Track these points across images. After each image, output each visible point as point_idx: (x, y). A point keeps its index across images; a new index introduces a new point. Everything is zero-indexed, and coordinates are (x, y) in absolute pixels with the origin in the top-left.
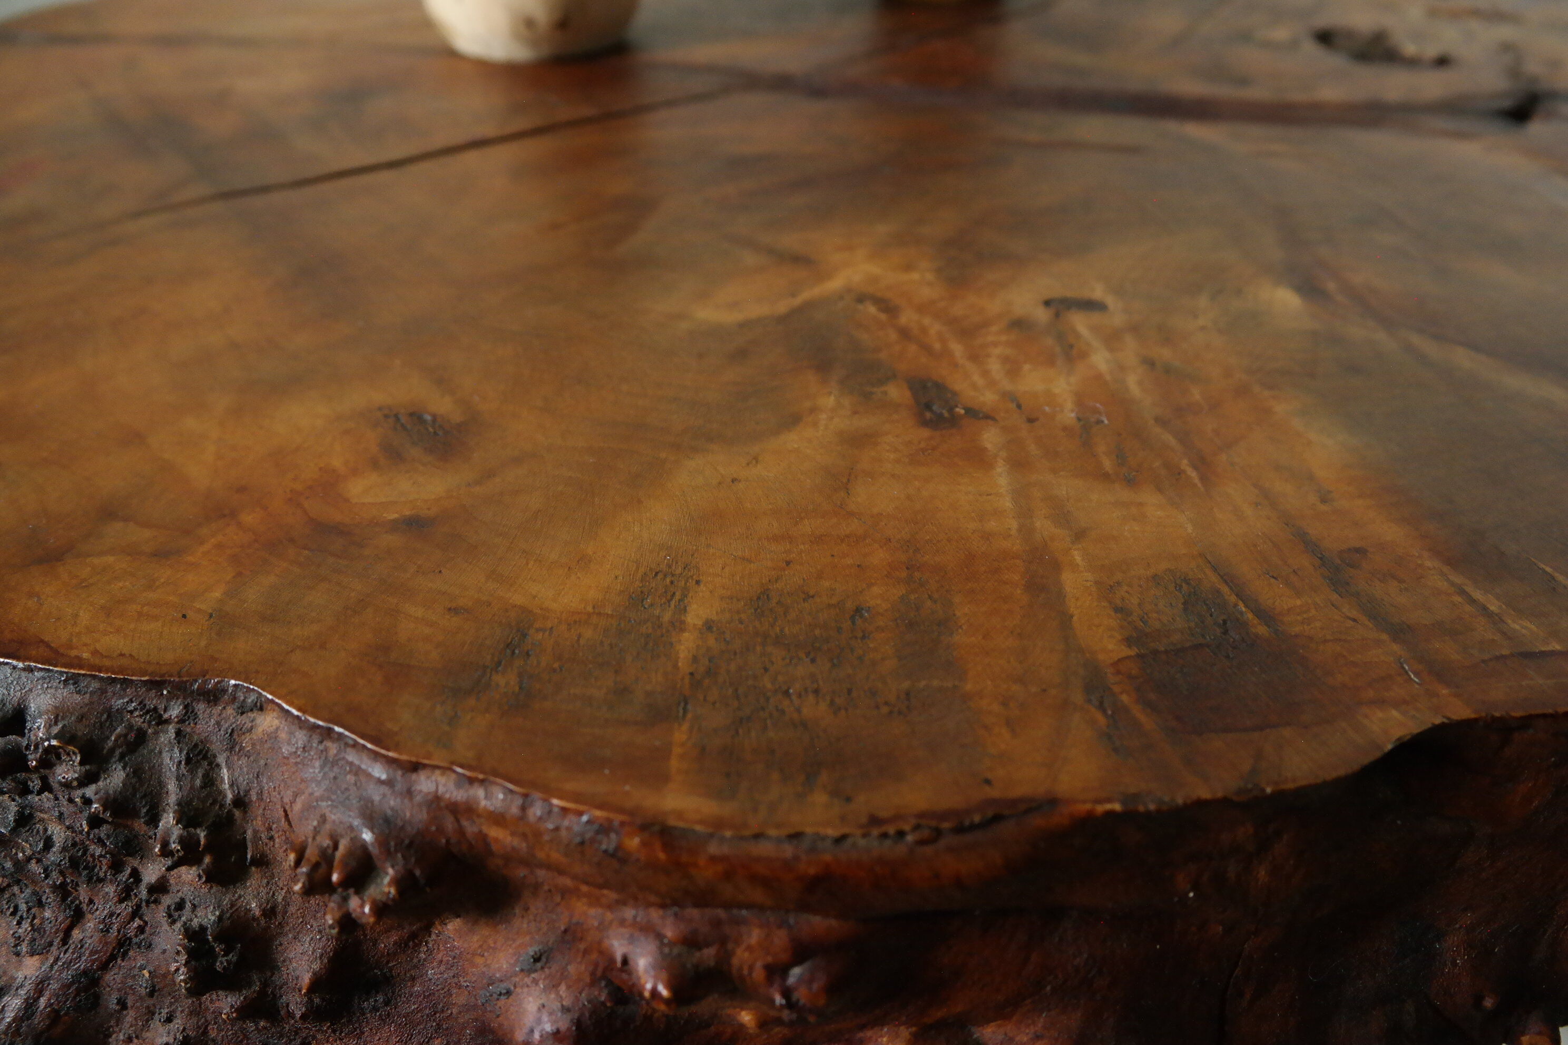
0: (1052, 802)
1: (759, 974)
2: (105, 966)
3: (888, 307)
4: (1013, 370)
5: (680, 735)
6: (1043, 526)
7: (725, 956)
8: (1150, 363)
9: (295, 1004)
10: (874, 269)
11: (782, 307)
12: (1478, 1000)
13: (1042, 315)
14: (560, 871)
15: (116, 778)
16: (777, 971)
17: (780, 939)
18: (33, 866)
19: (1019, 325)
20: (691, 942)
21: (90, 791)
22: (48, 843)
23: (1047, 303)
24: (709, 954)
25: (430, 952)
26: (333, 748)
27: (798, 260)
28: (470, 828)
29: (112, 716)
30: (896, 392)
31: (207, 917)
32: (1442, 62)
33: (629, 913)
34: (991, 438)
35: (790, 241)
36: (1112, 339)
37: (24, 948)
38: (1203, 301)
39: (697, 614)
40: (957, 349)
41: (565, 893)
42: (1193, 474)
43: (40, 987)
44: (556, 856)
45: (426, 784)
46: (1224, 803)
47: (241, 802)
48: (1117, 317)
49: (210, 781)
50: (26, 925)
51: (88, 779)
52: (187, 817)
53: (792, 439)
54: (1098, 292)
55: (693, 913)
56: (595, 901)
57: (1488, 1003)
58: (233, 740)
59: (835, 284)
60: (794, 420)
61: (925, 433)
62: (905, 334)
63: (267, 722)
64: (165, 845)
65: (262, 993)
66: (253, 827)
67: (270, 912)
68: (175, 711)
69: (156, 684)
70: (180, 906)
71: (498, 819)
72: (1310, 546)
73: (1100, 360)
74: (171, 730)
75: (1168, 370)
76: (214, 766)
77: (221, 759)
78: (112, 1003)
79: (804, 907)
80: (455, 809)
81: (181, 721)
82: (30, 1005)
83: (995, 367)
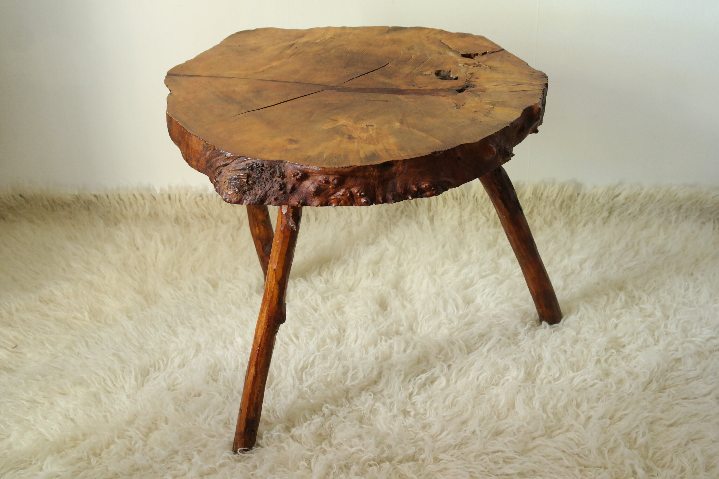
0: (355, 166)
1: (332, 180)
2: (268, 191)
3: (346, 126)
4: (360, 133)
5: (324, 162)
6: (359, 148)
7: (329, 179)
8: (377, 132)
9: (288, 192)
10: (345, 121)
11: (333, 127)
12: (402, 191)
13: (366, 127)
14: (315, 173)
15: (273, 170)
16: (333, 180)
17: (333, 178)
18: (262, 181)
19: (362, 128)
20: (326, 178)
21: (270, 171)
22: (264, 178)
23: (367, 126)
24: (327, 179)
25: (301, 186)
26: (294, 165)
27: (335, 120)
28: (307, 170)
29: (272, 164)
30: (346, 136)
31: (281, 182)
32: (457, 78)
33: (321, 176)
34: (356, 140)
35: (334, 118)
36: (373, 130)
37: (259, 190)
38: (387, 125)
39: (325, 155)
40: (354, 131)
41: (315, 175)
42: (376, 143)
43: (261, 193)
44: (315, 172)
45: (303, 167)
46: (369, 165)
47: (284, 172)
48: (375, 127)
49: (281, 170)
50: (260, 188)
51: (270, 170)
52: (280, 173)
53: (334, 141)
54: (374, 124)
55: (326, 175)
56: (318, 176)
57: (403, 192)
58: (283, 166)
59: (340, 124)
60: (334, 139)
61: (349, 140)
62: (348, 130)
63: (287, 164)
64: (278, 175)
65: (285, 190)
66: (285, 174)
67: (287, 182)
68: (278, 164)
69: (277, 161)
70: (278, 182)
71: (310, 169)
72: (386, 149)
73: (371, 132)
74: (278, 166)
75: (379, 133)
76: (281, 169)
77: (282, 168)
78: (268, 195)
79: (335, 175)
80: (306, 169)
81: (279, 165)
82: (260, 196)
83: (358, 133)
